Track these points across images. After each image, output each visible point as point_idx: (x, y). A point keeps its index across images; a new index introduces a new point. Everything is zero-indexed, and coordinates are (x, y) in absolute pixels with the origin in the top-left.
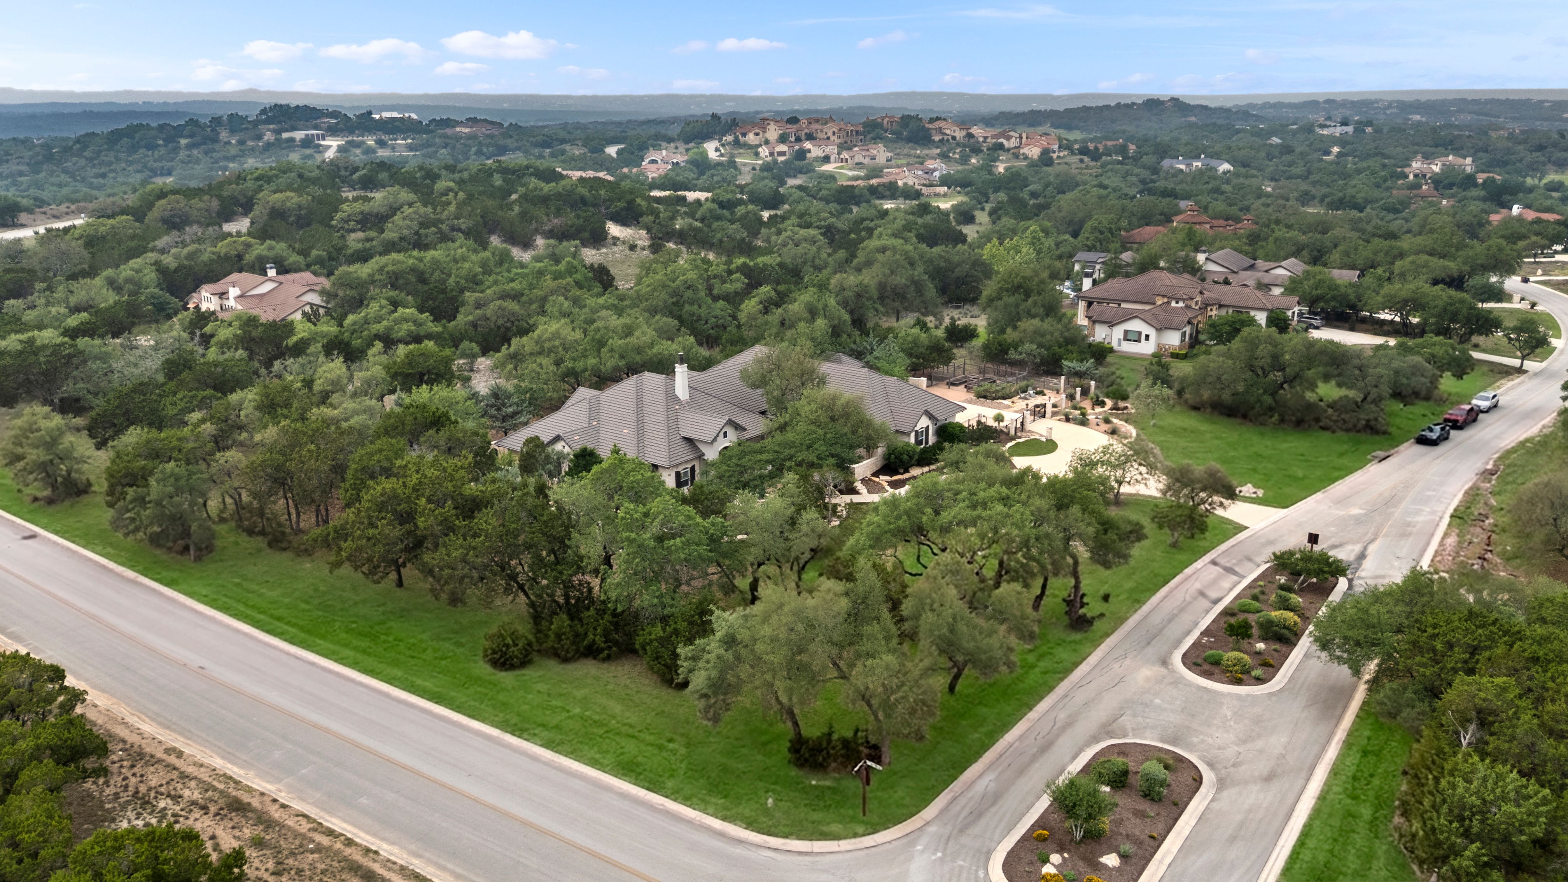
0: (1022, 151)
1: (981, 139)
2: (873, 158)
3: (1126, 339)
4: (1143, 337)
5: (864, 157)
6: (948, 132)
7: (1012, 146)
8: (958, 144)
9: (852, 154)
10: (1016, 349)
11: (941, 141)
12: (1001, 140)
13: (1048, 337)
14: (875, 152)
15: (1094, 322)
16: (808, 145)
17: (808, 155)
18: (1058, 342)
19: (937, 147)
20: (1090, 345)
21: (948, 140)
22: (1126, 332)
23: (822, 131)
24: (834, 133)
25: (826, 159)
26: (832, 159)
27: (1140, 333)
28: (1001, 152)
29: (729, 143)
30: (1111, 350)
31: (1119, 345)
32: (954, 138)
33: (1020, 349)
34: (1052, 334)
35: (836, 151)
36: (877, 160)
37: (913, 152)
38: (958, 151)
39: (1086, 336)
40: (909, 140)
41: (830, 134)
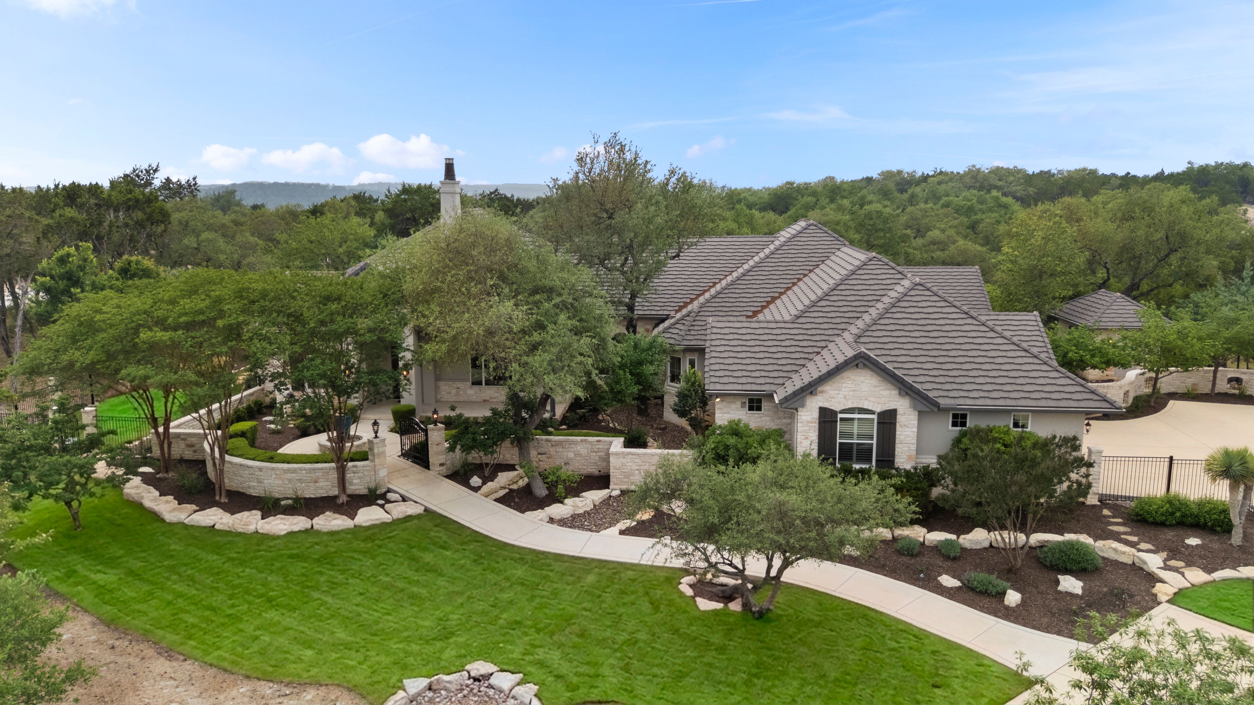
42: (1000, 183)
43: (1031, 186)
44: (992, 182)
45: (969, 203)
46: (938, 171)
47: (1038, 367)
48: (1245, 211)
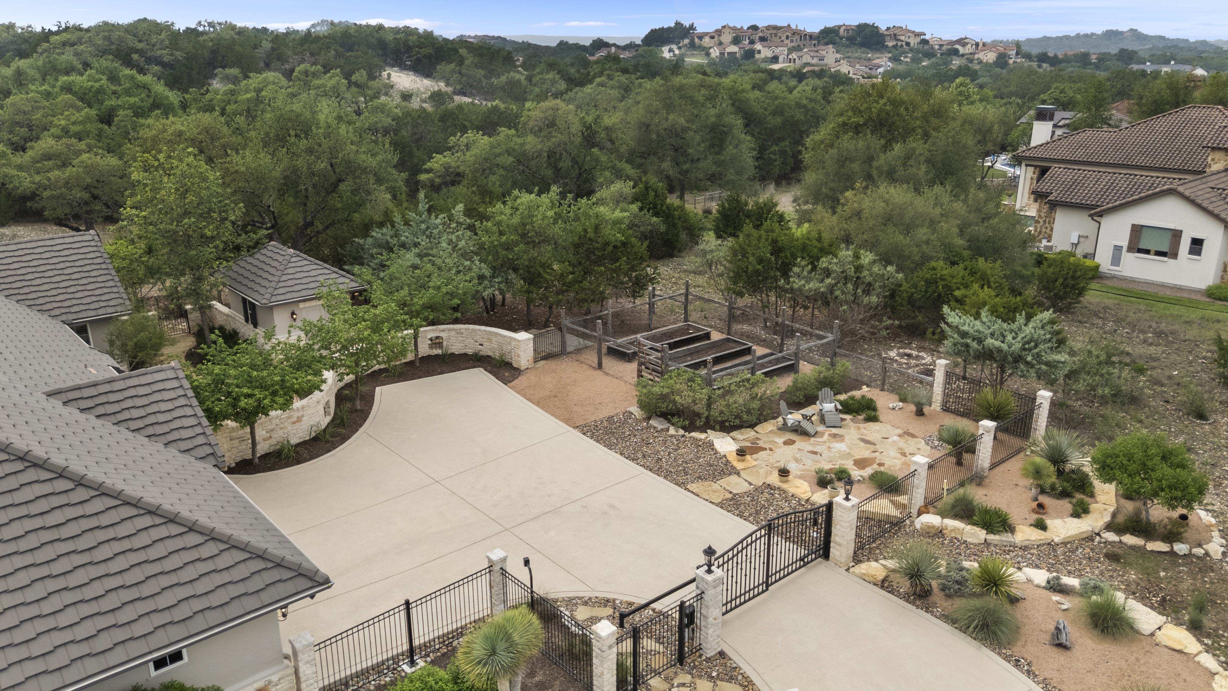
0: (976, 56)
1: (937, 47)
2: (822, 59)
3: (1135, 247)
4: (1185, 245)
5: (813, 57)
6: (902, 38)
7: (967, 52)
8: (911, 50)
9: (800, 54)
10: (814, 261)
11: (895, 47)
12: (957, 46)
13: (922, 233)
14: (824, 53)
15: (1054, 205)
16: (758, 46)
17: (757, 56)
18: (948, 248)
19: (889, 52)
20: (1040, 260)
21: (902, 46)
22: (1137, 231)
23: (776, 36)
24: (787, 38)
25: (775, 59)
26: (781, 59)
27: (1177, 235)
28: (954, 57)
29: (686, 45)
30: (1095, 274)
31: (1116, 260)
32: (908, 44)
33: (824, 262)
34: (933, 224)
35: (786, 52)
36: (825, 61)
37: (864, 55)
38: (910, 55)
39: (1032, 238)
40: (862, 45)
41: (784, 38)
42: (141, 46)
43: (177, 50)
44: (131, 44)
45: (97, 85)
46: (63, 26)
47: (179, 543)
48: (389, 75)
